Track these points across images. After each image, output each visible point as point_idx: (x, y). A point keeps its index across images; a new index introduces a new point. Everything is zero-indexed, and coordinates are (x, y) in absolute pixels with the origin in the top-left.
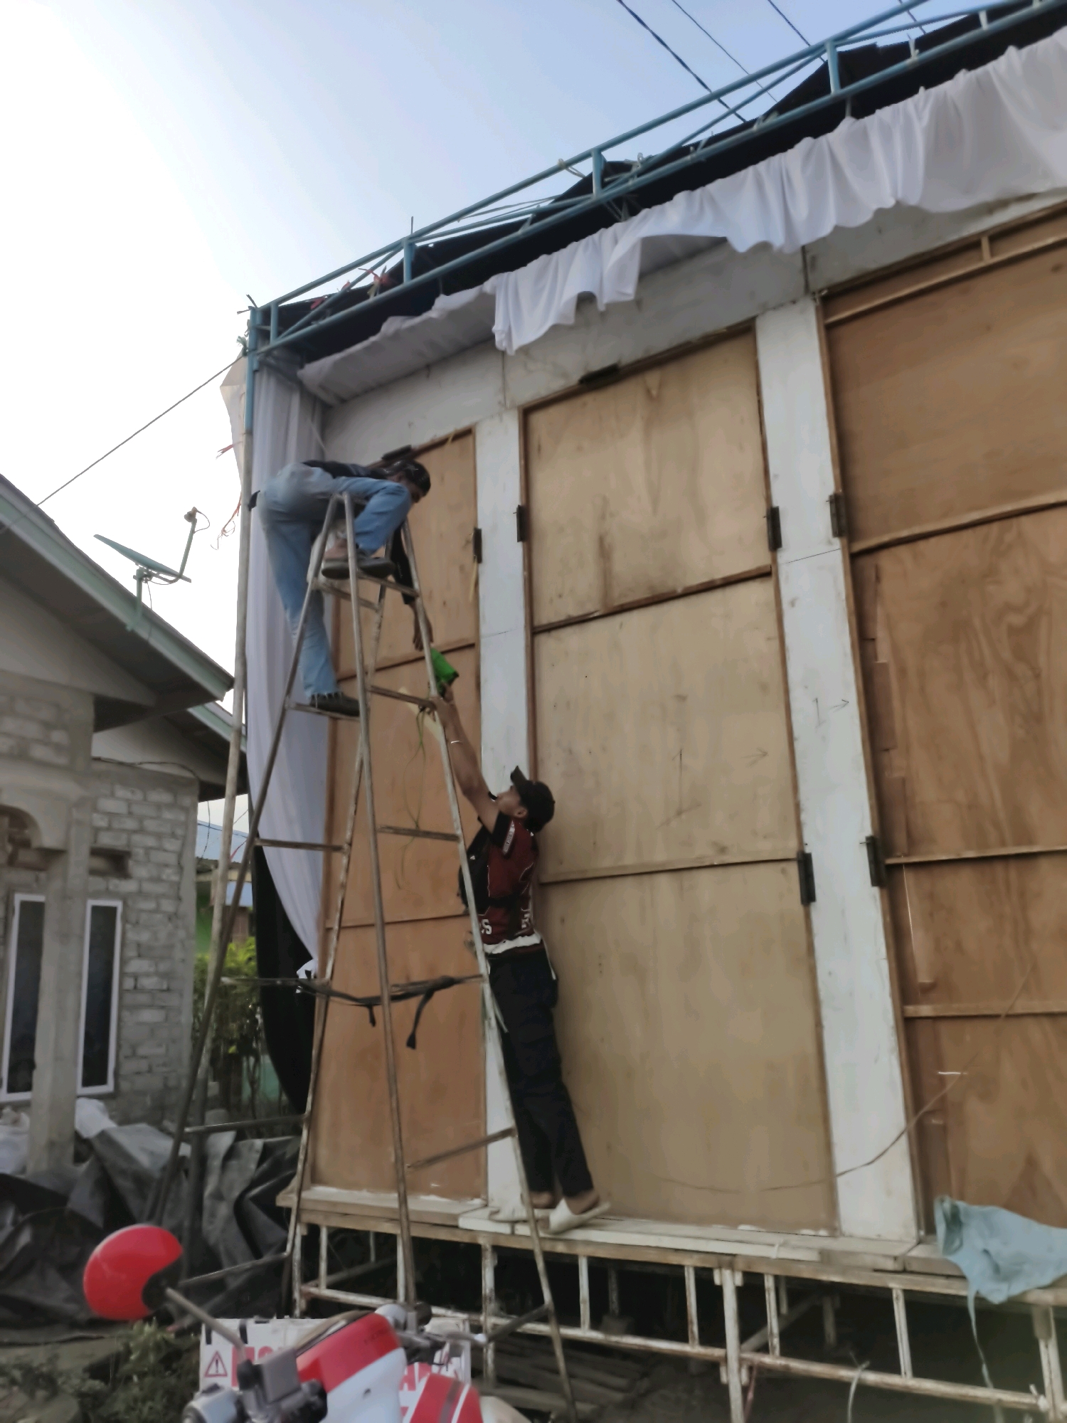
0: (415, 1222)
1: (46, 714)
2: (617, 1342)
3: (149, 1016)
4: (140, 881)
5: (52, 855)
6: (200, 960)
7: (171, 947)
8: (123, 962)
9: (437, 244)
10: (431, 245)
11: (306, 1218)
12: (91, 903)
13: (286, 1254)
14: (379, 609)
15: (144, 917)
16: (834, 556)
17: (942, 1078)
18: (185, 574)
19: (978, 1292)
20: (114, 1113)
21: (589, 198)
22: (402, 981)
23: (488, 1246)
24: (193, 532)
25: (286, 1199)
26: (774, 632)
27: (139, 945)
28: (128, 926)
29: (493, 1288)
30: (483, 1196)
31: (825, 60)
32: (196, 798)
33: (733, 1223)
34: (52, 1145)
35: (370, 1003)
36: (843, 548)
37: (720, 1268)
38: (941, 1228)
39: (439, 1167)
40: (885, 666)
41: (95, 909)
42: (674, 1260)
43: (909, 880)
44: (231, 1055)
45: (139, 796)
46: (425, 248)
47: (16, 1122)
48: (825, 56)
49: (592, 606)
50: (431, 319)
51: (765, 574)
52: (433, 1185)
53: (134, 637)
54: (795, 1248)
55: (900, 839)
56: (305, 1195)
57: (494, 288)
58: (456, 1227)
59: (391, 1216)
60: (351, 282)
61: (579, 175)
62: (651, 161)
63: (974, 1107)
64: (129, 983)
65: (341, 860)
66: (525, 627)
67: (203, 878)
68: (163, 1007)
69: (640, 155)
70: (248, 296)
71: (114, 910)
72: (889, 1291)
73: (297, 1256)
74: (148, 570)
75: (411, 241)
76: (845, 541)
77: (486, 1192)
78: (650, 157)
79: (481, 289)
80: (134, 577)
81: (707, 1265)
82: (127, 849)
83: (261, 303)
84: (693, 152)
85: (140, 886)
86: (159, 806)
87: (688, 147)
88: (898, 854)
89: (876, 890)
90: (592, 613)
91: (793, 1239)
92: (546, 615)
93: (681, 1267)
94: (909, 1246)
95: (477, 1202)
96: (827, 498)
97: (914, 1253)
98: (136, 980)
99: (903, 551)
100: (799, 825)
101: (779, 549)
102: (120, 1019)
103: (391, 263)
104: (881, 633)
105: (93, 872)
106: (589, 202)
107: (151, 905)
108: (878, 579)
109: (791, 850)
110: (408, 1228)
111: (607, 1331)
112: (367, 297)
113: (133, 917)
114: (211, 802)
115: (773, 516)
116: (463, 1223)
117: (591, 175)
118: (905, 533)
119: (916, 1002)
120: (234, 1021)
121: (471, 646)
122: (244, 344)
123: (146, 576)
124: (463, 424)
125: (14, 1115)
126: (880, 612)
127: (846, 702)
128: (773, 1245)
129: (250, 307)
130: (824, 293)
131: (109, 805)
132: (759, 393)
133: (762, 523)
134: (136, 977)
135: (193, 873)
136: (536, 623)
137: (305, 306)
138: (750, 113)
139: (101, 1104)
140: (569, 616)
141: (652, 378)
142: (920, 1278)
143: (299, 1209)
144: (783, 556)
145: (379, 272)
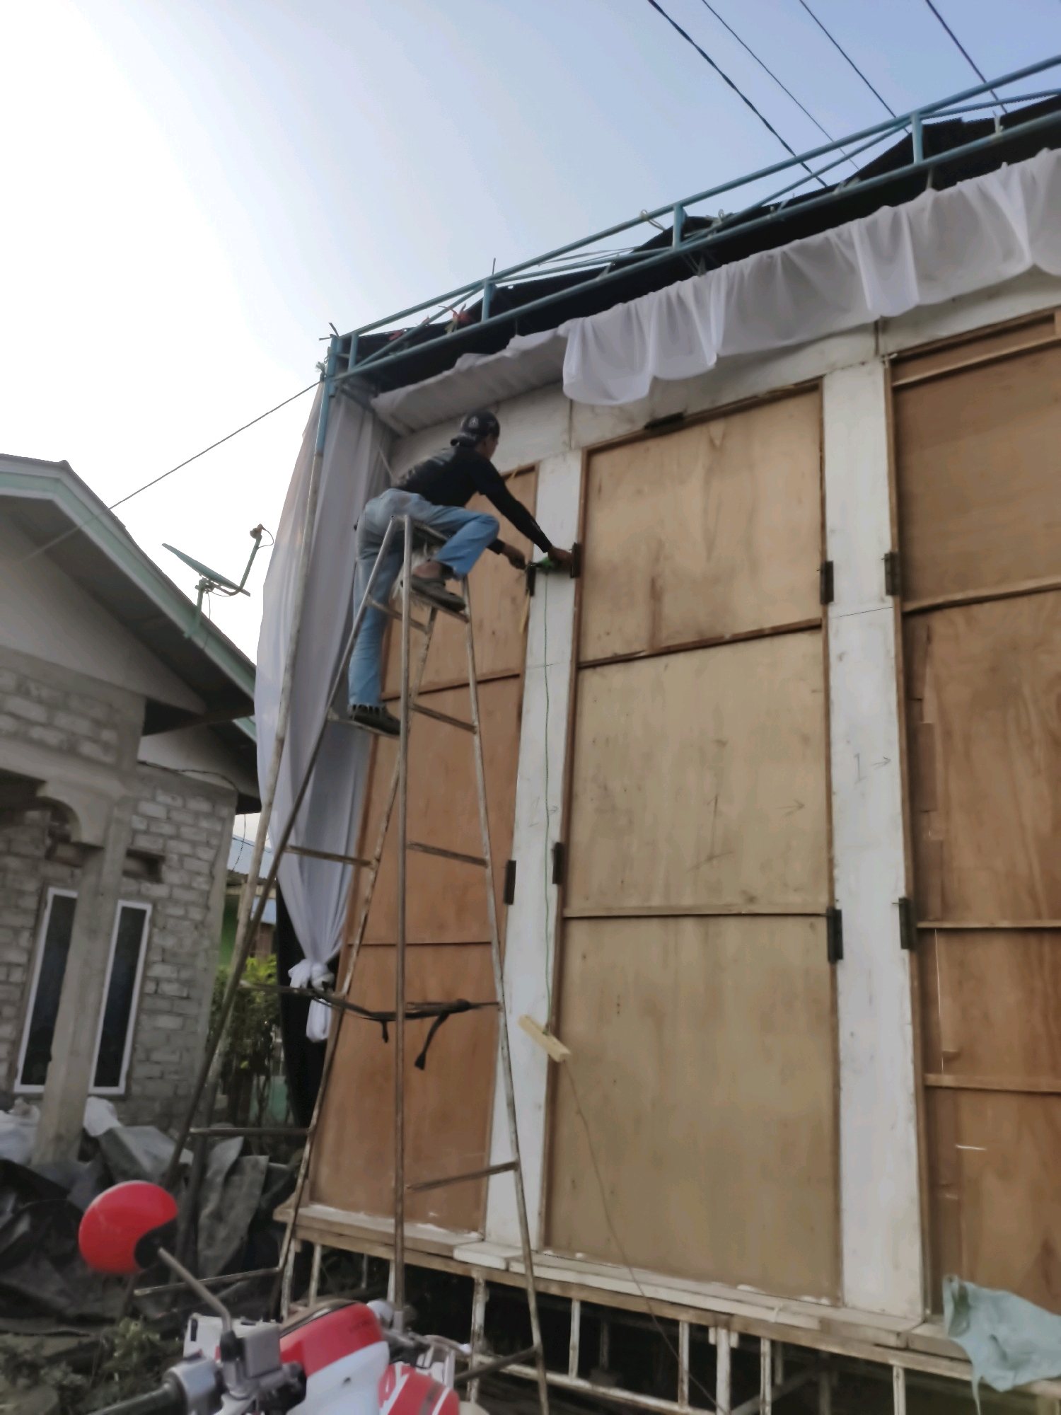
0: (409, 1249)
1: (99, 713)
2: (603, 1393)
3: (166, 1022)
4: (172, 886)
5: (89, 851)
6: (222, 972)
7: (194, 955)
8: (147, 965)
9: (516, 286)
10: (511, 287)
11: (302, 1234)
12: (122, 903)
13: (277, 1269)
14: (429, 631)
15: (171, 922)
16: (886, 613)
17: (959, 1151)
18: (244, 588)
19: (982, 1378)
20: (122, 1116)
21: (668, 250)
22: (418, 1000)
23: (481, 1281)
24: (256, 547)
25: (284, 1214)
26: (820, 684)
27: (164, 950)
28: (156, 930)
29: (483, 1325)
30: (481, 1231)
31: (910, 132)
32: (234, 810)
33: (734, 1282)
34: (59, 1138)
35: (384, 1018)
36: (895, 607)
37: (716, 1326)
38: (949, 1308)
39: (438, 1193)
40: (930, 726)
41: (125, 910)
42: (669, 1313)
43: (940, 946)
44: (244, 1070)
45: (179, 802)
46: (505, 289)
47: (26, 1113)
48: (910, 128)
49: (639, 646)
50: (504, 358)
51: (815, 627)
52: (432, 1214)
53: (190, 644)
54: (795, 1314)
55: (934, 903)
56: (302, 1211)
57: (568, 331)
58: (451, 1258)
59: (387, 1240)
60: (430, 317)
61: (660, 228)
62: (732, 218)
63: (991, 1183)
64: (150, 987)
65: (368, 875)
66: (571, 661)
67: (233, 891)
68: (180, 1015)
69: (721, 211)
70: (331, 324)
71: (143, 913)
72: (889, 1368)
73: (289, 1272)
74: (211, 581)
75: (492, 282)
76: (898, 599)
77: (484, 1227)
78: (731, 215)
79: (555, 332)
80: (197, 587)
81: (704, 1323)
82: (161, 854)
83: (343, 331)
84: (773, 211)
85: (171, 891)
86: (197, 815)
87: (768, 207)
88: (931, 918)
89: (905, 953)
90: (639, 652)
91: (794, 1305)
92: (593, 651)
93: (675, 1323)
94: (914, 1324)
95: (474, 1235)
96: (883, 556)
97: (919, 1331)
98: (157, 985)
99: (955, 614)
100: (831, 881)
101: (832, 603)
102: (137, 1023)
103: (470, 303)
104: (928, 694)
105: (127, 873)
106: (666, 254)
107: (179, 912)
108: (929, 639)
109: (821, 905)
110: (403, 1255)
111: (594, 1381)
112: (445, 332)
113: (160, 921)
114: (248, 816)
115: (827, 570)
116: (458, 1255)
117: (671, 230)
118: (959, 596)
119: (937, 1071)
120: (248, 1037)
121: (516, 676)
122: (323, 370)
123: (207, 587)
124: (526, 461)
125: (25, 1106)
126: (929, 673)
127: (887, 761)
128: (772, 1309)
129: (331, 335)
130: (894, 356)
131: (148, 808)
132: (822, 449)
133: (815, 576)
134: (158, 981)
135: (224, 885)
136: (582, 659)
137: (384, 338)
138: (831, 178)
139: (110, 1105)
140: (615, 654)
141: (716, 428)
142: (923, 1358)
143: (294, 1224)
144: (834, 610)
145: (458, 309)
